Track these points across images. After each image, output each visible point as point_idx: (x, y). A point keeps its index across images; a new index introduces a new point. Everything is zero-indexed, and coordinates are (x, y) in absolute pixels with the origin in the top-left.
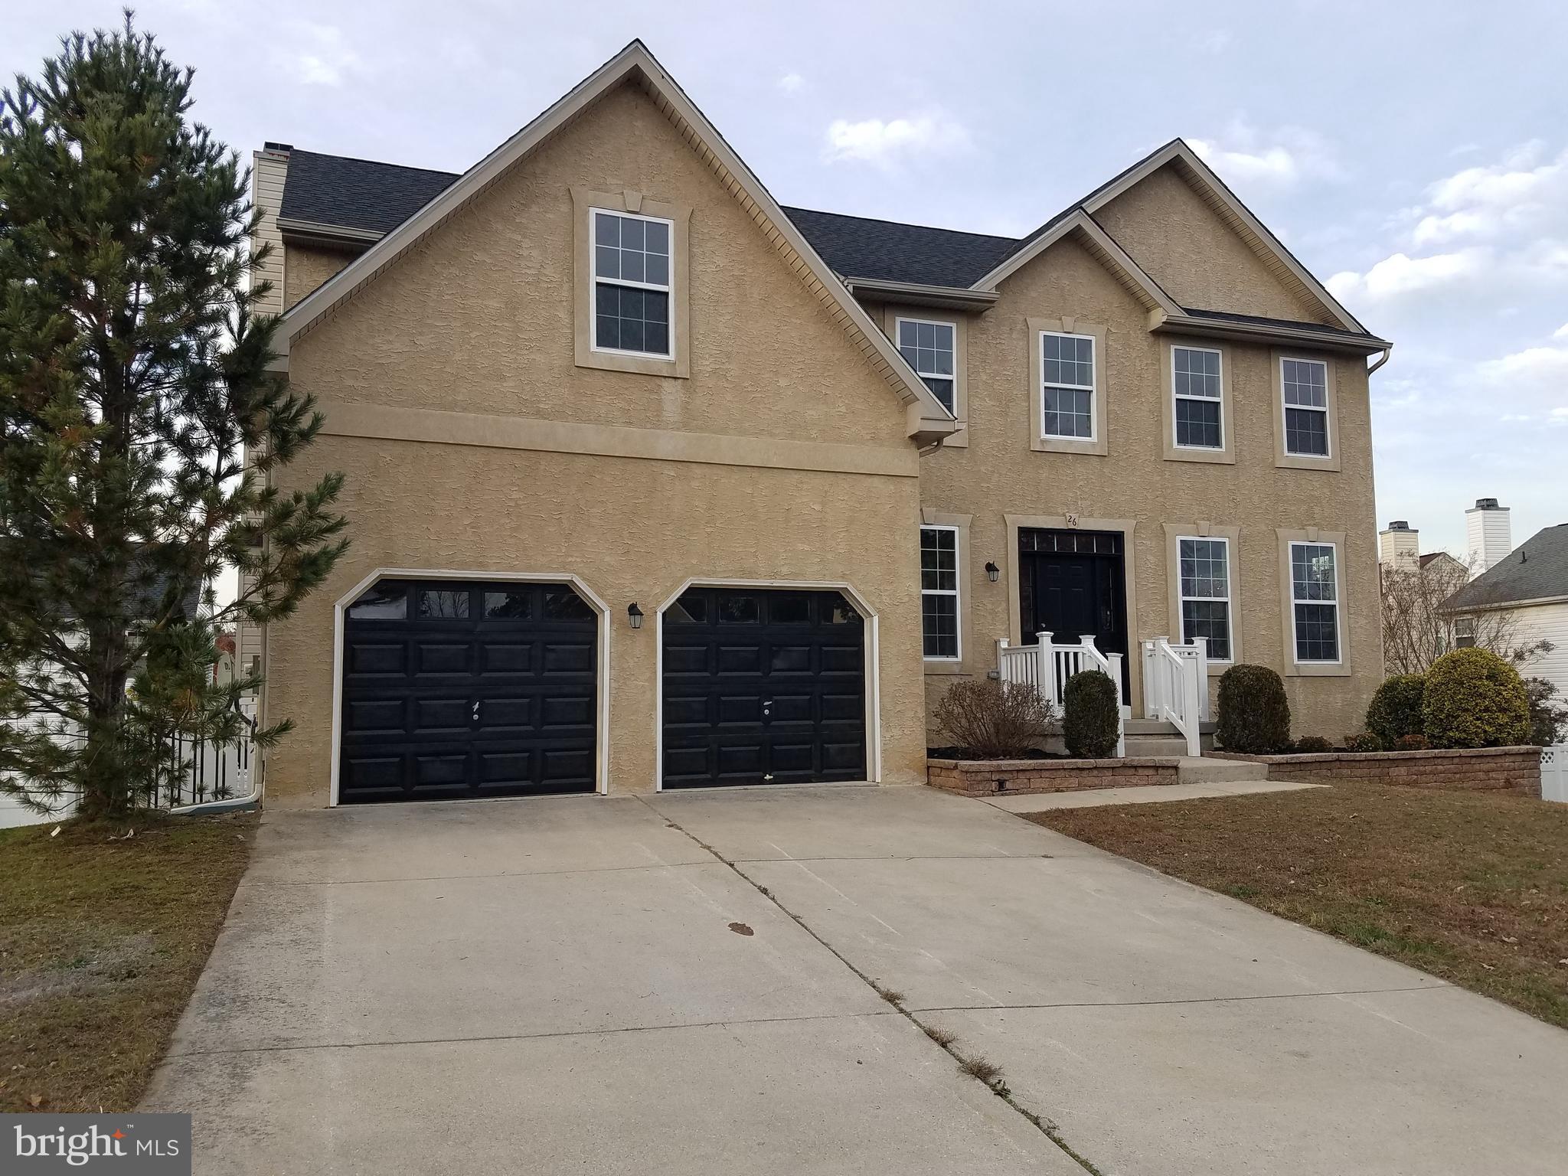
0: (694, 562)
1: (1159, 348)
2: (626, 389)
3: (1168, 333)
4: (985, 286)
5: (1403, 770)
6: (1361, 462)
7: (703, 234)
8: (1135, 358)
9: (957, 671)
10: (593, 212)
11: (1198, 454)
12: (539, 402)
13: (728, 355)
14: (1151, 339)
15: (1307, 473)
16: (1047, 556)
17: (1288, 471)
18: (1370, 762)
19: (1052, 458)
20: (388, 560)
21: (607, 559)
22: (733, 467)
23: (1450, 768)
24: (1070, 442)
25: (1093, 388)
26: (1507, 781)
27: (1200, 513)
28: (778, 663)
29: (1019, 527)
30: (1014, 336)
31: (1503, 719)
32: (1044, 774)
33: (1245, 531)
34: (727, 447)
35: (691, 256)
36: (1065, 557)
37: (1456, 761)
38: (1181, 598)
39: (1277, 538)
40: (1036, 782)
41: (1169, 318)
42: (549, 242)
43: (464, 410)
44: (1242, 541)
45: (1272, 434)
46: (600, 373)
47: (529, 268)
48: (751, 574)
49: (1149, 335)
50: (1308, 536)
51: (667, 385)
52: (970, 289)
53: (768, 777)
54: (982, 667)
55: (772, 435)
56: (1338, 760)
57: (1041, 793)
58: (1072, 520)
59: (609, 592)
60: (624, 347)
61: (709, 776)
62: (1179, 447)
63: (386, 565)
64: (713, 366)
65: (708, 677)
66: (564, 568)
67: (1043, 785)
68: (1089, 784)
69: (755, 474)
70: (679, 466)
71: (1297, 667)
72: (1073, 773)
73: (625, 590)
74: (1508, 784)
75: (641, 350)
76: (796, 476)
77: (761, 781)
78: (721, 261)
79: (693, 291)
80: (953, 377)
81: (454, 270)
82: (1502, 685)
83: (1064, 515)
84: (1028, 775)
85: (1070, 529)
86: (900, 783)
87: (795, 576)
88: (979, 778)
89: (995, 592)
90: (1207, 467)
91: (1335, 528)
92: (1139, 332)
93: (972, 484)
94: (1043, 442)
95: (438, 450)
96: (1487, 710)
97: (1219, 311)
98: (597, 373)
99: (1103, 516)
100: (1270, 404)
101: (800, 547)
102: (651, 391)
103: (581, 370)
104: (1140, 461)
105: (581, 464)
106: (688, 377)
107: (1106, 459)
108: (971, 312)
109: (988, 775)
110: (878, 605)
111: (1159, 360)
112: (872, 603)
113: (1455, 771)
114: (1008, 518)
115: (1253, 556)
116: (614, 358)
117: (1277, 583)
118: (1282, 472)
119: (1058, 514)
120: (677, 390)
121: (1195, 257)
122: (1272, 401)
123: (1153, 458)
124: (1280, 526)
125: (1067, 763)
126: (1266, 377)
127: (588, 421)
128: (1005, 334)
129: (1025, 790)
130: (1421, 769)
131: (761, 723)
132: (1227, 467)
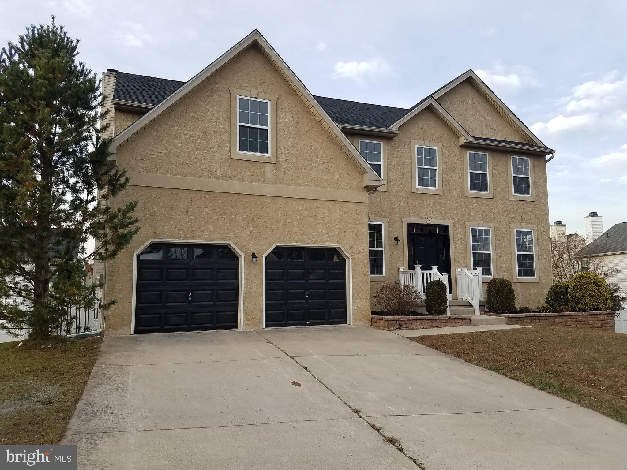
0: (278, 236)
1: (463, 152)
2: (251, 167)
3: (467, 146)
4: (394, 128)
5: (560, 320)
6: (543, 198)
7: (282, 106)
8: (453, 156)
9: (383, 280)
10: (238, 97)
11: (478, 194)
12: (216, 173)
13: (292, 154)
14: (460, 149)
15: (522, 202)
16: (419, 235)
17: (514, 201)
18: (547, 317)
19: (420, 195)
20: (155, 235)
21: (243, 235)
22: (294, 199)
23: (579, 320)
24: (428, 189)
25: (437, 168)
26: (602, 325)
27: (479, 218)
28: (311, 277)
29: (407, 223)
30: (405, 147)
31: (600, 300)
32: (418, 322)
33: (497, 225)
34: (291, 191)
35: (277, 115)
36: (426, 235)
37: (581, 316)
38: (472, 252)
39: (510, 227)
40: (414, 325)
41: (467, 140)
42: (221, 109)
43: (186, 175)
44: (496, 229)
45: (508, 186)
46: (241, 161)
47: (213, 119)
48: (301, 241)
49: (459, 147)
50: (522, 227)
51: (268, 166)
52: (388, 129)
53: (307, 323)
54: (393, 278)
55: (309, 186)
56: (535, 316)
57: (416, 329)
58: (429, 220)
59: (244, 248)
60: (250, 151)
61: (283, 322)
62: (471, 191)
63: (154, 238)
64: (286, 158)
65: (284, 282)
66: (226, 238)
67: (417, 326)
68: (435, 326)
69: (303, 201)
70: (272, 198)
71: (518, 279)
72: (429, 321)
73: (251, 248)
74: (602, 326)
75: (257, 152)
76: (319, 203)
77: (305, 324)
78: (289, 117)
79: (278, 129)
80: (381, 163)
81: (183, 120)
82: (599, 286)
83: (425, 218)
84: (411, 322)
85: (428, 224)
86: (360, 325)
87: (319, 242)
88: (392, 323)
89: (398, 249)
90: (482, 199)
91: (533, 224)
92: (455, 146)
93: (389, 206)
94: (417, 189)
95: (175, 192)
96: (593, 296)
97: (487, 138)
98: (239, 161)
99: (441, 219)
100: (507, 175)
101: (321, 230)
102: (261, 168)
103: (233, 160)
104: (455, 197)
105: (233, 197)
106: (276, 163)
107: (442, 196)
108: (388, 138)
109: (395, 322)
110: (351, 254)
111: (463, 157)
112: (349, 253)
113: (581, 321)
114: (403, 219)
115: (500, 235)
116: (246, 155)
117: (510, 246)
118: (512, 202)
119: (423, 218)
120: (272, 168)
121: (477, 116)
122: (508, 173)
123: (461, 196)
124: (511, 223)
125: (427, 317)
126: (505, 164)
127: (237, 180)
128: (402, 146)
129: (410, 328)
130: (568, 320)
131: (304, 301)
132: (490, 199)
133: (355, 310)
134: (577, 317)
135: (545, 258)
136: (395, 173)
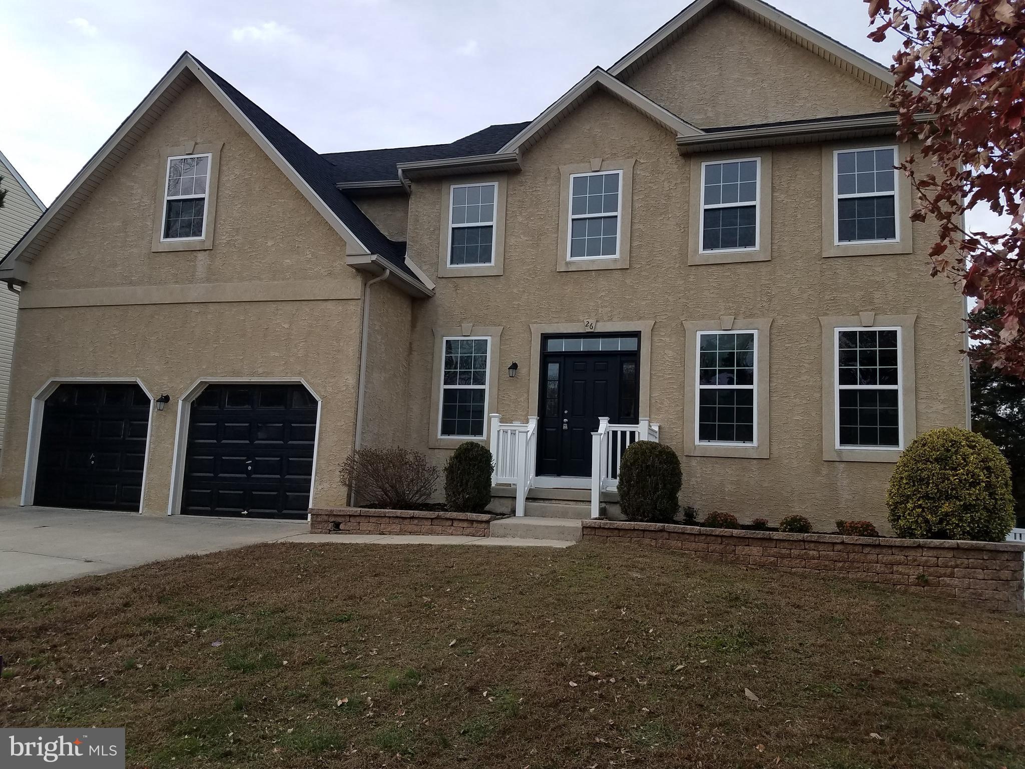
0: (204, 367)
1: (690, 168)
2: (178, 261)
4: (508, 151)
7: (229, 157)
8: (664, 181)
10: (170, 159)
11: (725, 255)
12: (132, 276)
13: (237, 230)
14: (681, 162)
15: (867, 259)
17: (840, 260)
19: (576, 276)
20: (56, 373)
21: (157, 367)
22: (234, 304)
24: (593, 261)
25: (619, 213)
27: (726, 309)
28: (260, 434)
29: (541, 333)
30: (548, 183)
31: (946, 507)
32: (372, 520)
33: (779, 322)
34: (230, 291)
35: (220, 172)
36: (591, 356)
38: (698, 387)
39: (820, 325)
40: (364, 526)
41: (683, 139)
42: (147, 183)
44: (774, 331)
45: (820, 227)
46: (165, 254)
47: (136, 200)
49: (680, 159)
50: (861, 323)
51: (200, 256)
52: (497, 153)
53: (246, 512)
55: (260, 279)
57: (367, 534)
58: (589, 325)
59: (155, 387)
60: (181, 236)
61: (209, 508)
62: (705, 252)
63: (55, 376)
64: (228, 239)
65: (215, 443)
66: (133, 374)
67: (369, 529)
68: (410, 530)
69: (248, 306)
70: (201, 305)
71: (839, 452)
72: (397, 521)
73: (163, 387)
75: (189, 236)
76: (275, 306)
77: (240, 515)
78: (237, 172)
79: (220, 194)
80: (493, 223)
82: (955, 469)
83: (583, 321)
84: (358, 519)
85: (588, 332)
87: (267, 374)
88: (319, 519)
89: (517, 386)
90: (737, 267)
91: (905, 311)
92: (668, 158)
93: (505, 303)
94: (568, 264)
98: (163, 254)
99: (623, 319)
100: (820, 199)
101: (272, 354)
102: (190, 261)
103: (154, 254)
104: (664, 269)
105: (149, 310)
106: (212, 248)
107: (629, 271)
108: (509, 171)
109: (326, 518)
110: (322, 393)
111: (688, 178)
112: (317, 394)
113: (836, 559)
114: (533, 327)
115: (788, 345)
116: (173, 243)
117: (819, 370)
118: (832, 262)
119: (579, 321)
120: (206, 258)
121: (751, 79)
122: (821, 194)
123: (677, 265)
124: (826, 314)
125: (389, 512)
126: (816, 173)
127: (155, 284)
128: (541, 182)
129: (355, 531)
130: (784, 551)
131: (245, 476)
132: (760, 264)
133: (317, 496)
134: (821, 548)
135: (942, 398)
136: (522, 236)
